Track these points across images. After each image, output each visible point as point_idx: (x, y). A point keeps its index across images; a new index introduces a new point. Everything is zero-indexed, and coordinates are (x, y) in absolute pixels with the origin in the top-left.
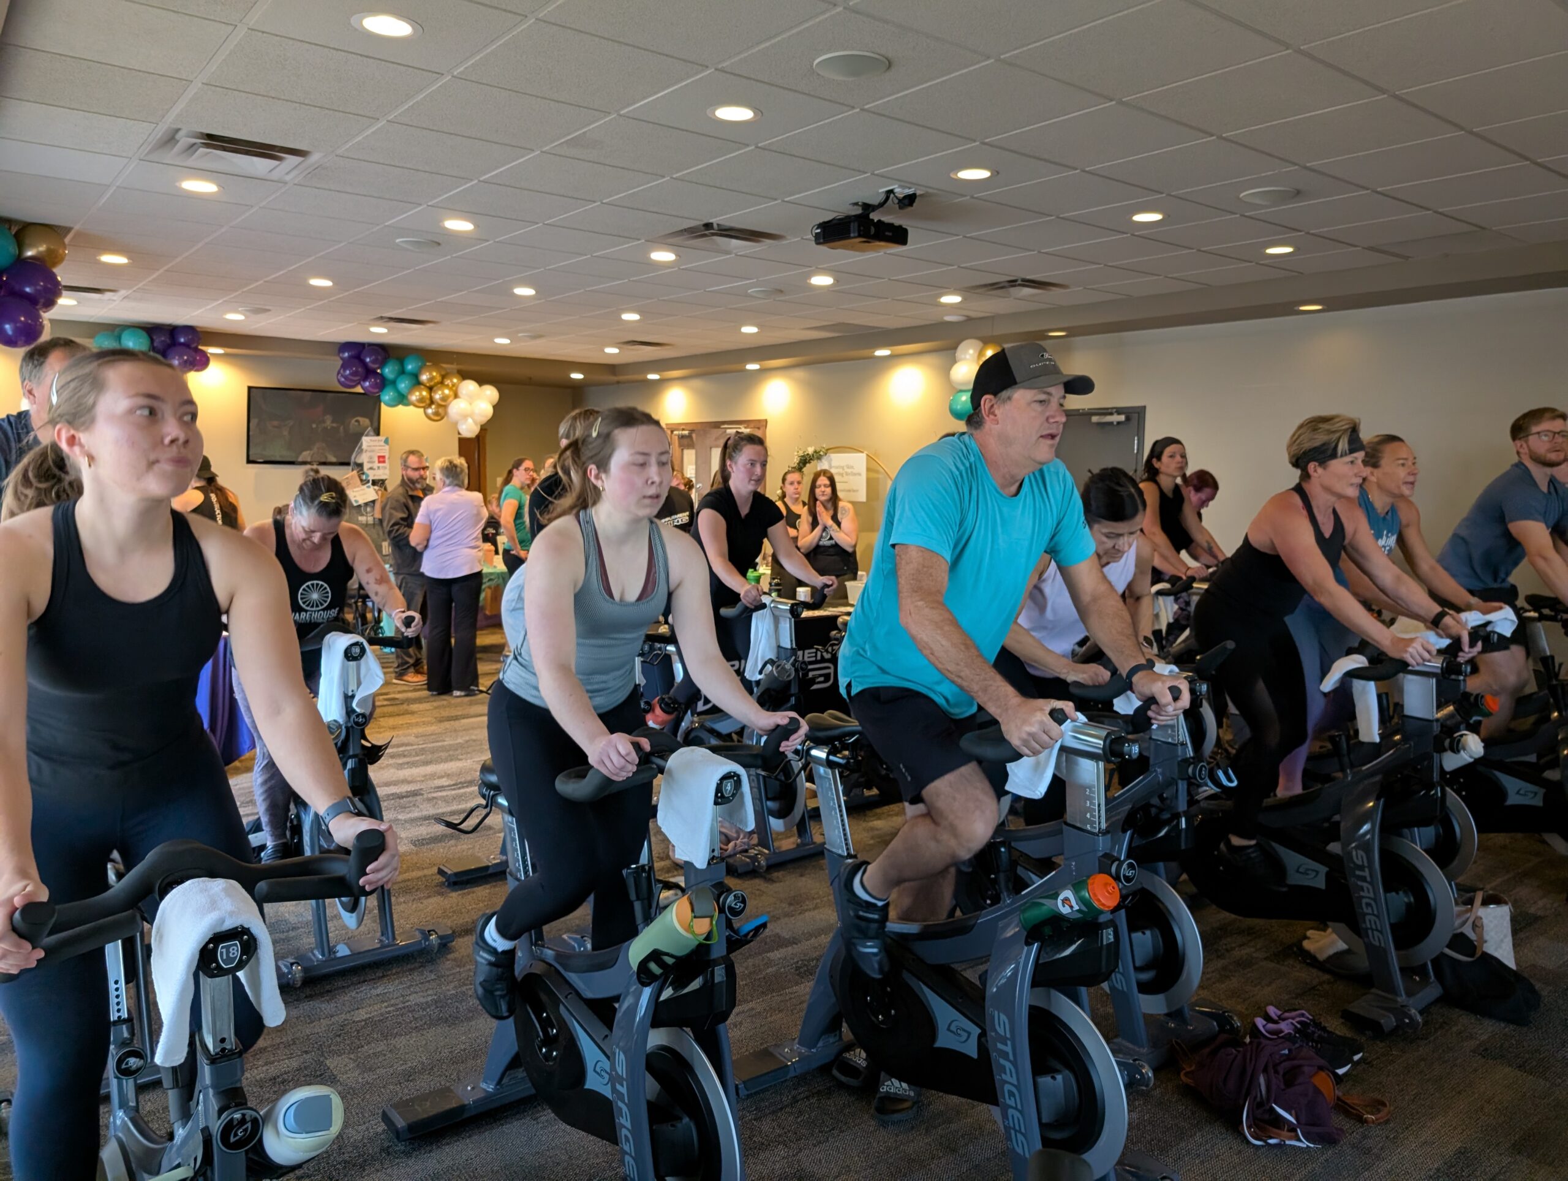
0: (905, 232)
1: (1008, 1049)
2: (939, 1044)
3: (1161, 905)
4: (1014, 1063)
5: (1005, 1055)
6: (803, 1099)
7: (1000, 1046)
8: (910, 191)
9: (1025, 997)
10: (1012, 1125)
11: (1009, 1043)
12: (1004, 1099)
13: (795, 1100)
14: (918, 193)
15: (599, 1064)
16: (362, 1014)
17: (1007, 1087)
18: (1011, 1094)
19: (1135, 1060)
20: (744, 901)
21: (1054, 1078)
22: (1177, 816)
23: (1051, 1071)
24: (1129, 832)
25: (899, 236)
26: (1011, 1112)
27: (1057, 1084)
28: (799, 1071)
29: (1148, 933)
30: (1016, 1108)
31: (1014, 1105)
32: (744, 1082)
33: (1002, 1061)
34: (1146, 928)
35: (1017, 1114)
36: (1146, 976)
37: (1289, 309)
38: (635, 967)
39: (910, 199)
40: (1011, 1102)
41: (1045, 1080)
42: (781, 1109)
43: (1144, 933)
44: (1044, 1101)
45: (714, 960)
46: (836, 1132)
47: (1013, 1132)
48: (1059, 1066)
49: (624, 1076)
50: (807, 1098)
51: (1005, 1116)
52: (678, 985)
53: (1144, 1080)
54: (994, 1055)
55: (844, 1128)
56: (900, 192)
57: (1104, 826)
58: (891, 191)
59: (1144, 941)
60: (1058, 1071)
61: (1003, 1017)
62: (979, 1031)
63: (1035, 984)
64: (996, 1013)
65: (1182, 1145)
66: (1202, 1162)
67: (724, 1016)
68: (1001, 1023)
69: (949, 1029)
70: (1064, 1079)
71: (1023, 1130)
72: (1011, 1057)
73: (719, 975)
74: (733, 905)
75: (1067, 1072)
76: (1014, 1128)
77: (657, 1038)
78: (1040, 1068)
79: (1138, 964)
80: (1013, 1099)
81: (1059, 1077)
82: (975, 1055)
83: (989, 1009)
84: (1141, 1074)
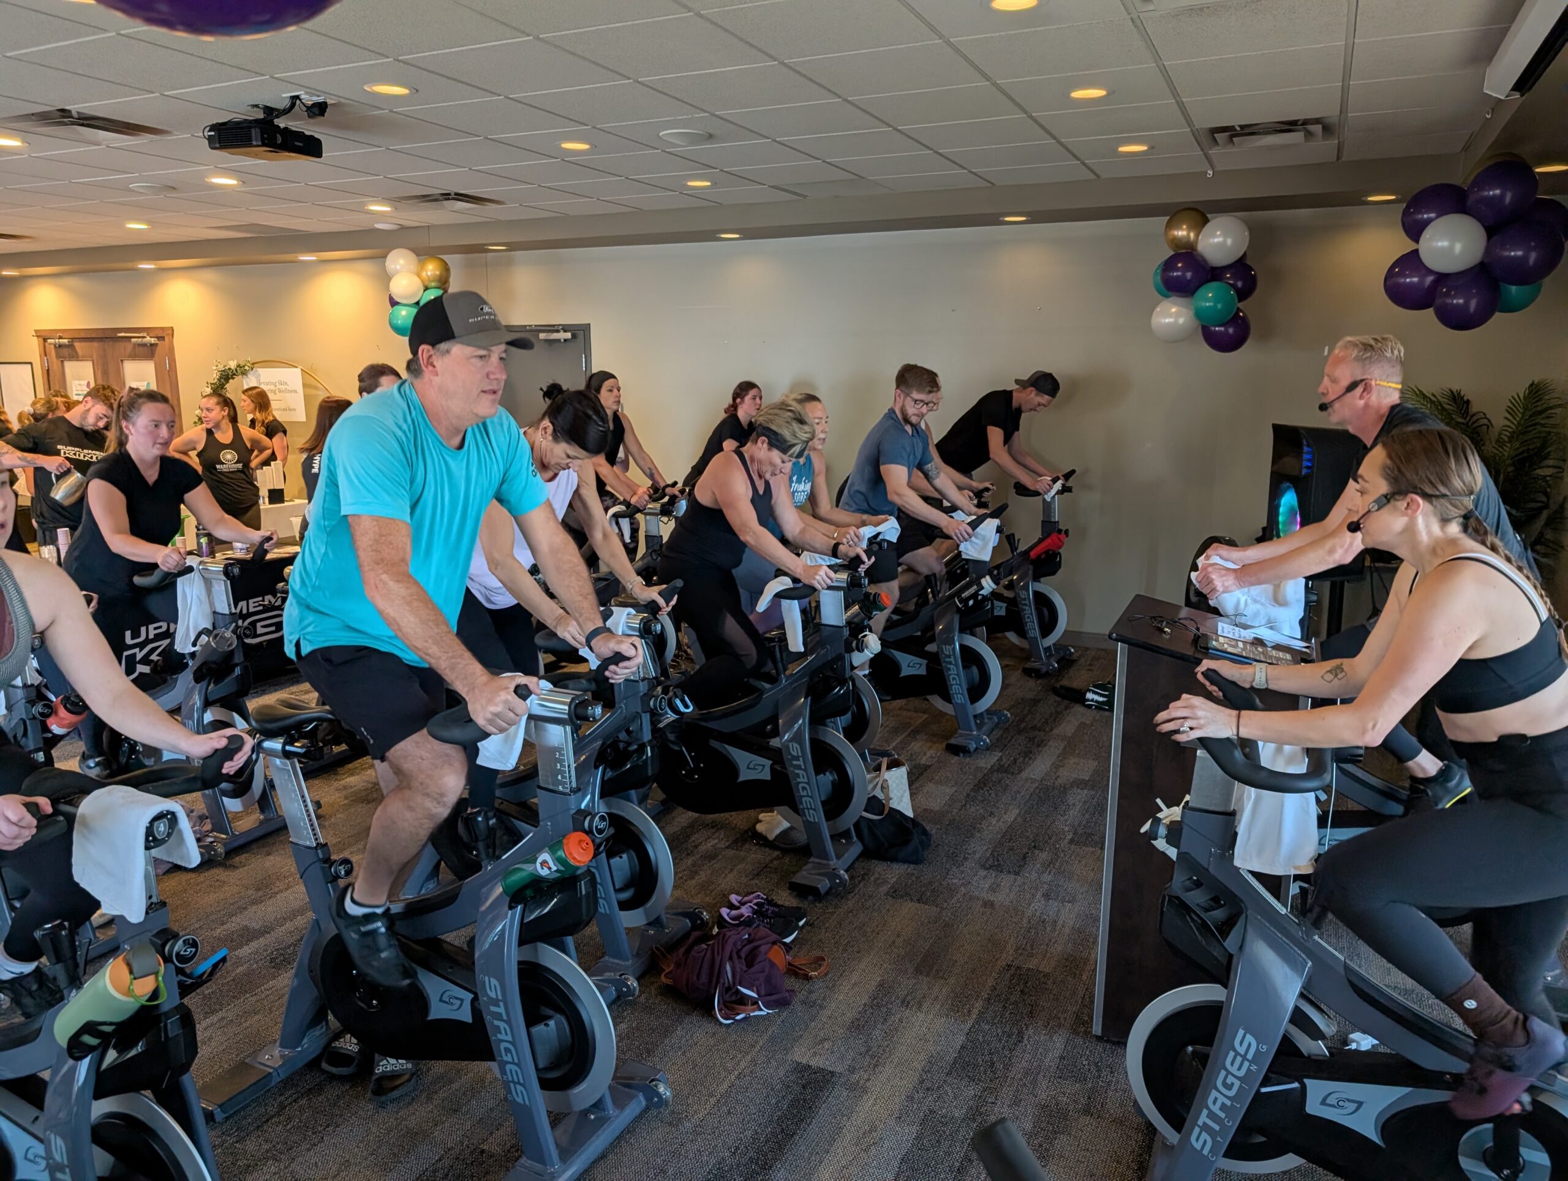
0: (318, 143)
1: (501, 1010)
2: (433, 1015)
3: (633, 828)
4: (508, 1022)
5: (498, 1017)
6: (291, 1104)
7: (493, 1009)
8: (321, 99)
9: (512, 954)
10: (510, 1079)
11: (501, 1004)
12: (501, 1057)
13: (282, 1107)
14: (329, 101)
15: (31, 1151)
17: (503, 1045)
18: (507, 1050)
19: (620, 976)
20: (194, 944)
21: (546, 1025)
22: (642, 748)
23: (544, 1019)
24: (601, 768)
25: (311, 147)
26: (508, 1067)
27: (552, 1029)
28: (283, 1076)
29: (625, 856)
30: (513, 1063)
31: (511, 1060)
33: (496, 1023)
34: (623, 852)
35: (514, 1068)
36: (626, 895)
37: (710, 236)
38: (63, 1042)
39: (319, 109)
40: (508, 1058)
41: (539, 1029)
42: (268, 1120)
43: (621, 857)
44: (539, 1049)
45: (165, 1014)
46: (331, 1129)
47: (512, 1085)
48: (550, 1012)
49: (66, 1162)
50: (295, 1101)
51: (503, 1072)
52: (121, 1049)
53: (630, 992)
54: (488, 1018)
55: (340, 1121)
56: (309, 99)
57: (574, 785)
58: (297, 97)
59: (623, 863)
60: (549, 1017)
61: (494, 981)
62: (472, 996)
63: (521, 942)
64: (487, 978)
65: (667, 1041)
66: (684, 1053)
67: (186, 1067)
68: (492, 987)
69: (441, 1000)
70: (556, 1022)
71: (522, 1081)
72: (505, 1017)
73: (173, 1028)
74: (182, 953)
75: (559, 1016)
76: (513, 1082)
77: (101, 1108)
78: (532, 1018)
79: (617, 887)
80: (509, 1055)
81: (552, 1023)
82: (470, 1021)
83: (479, 976)
84: (627, 986)
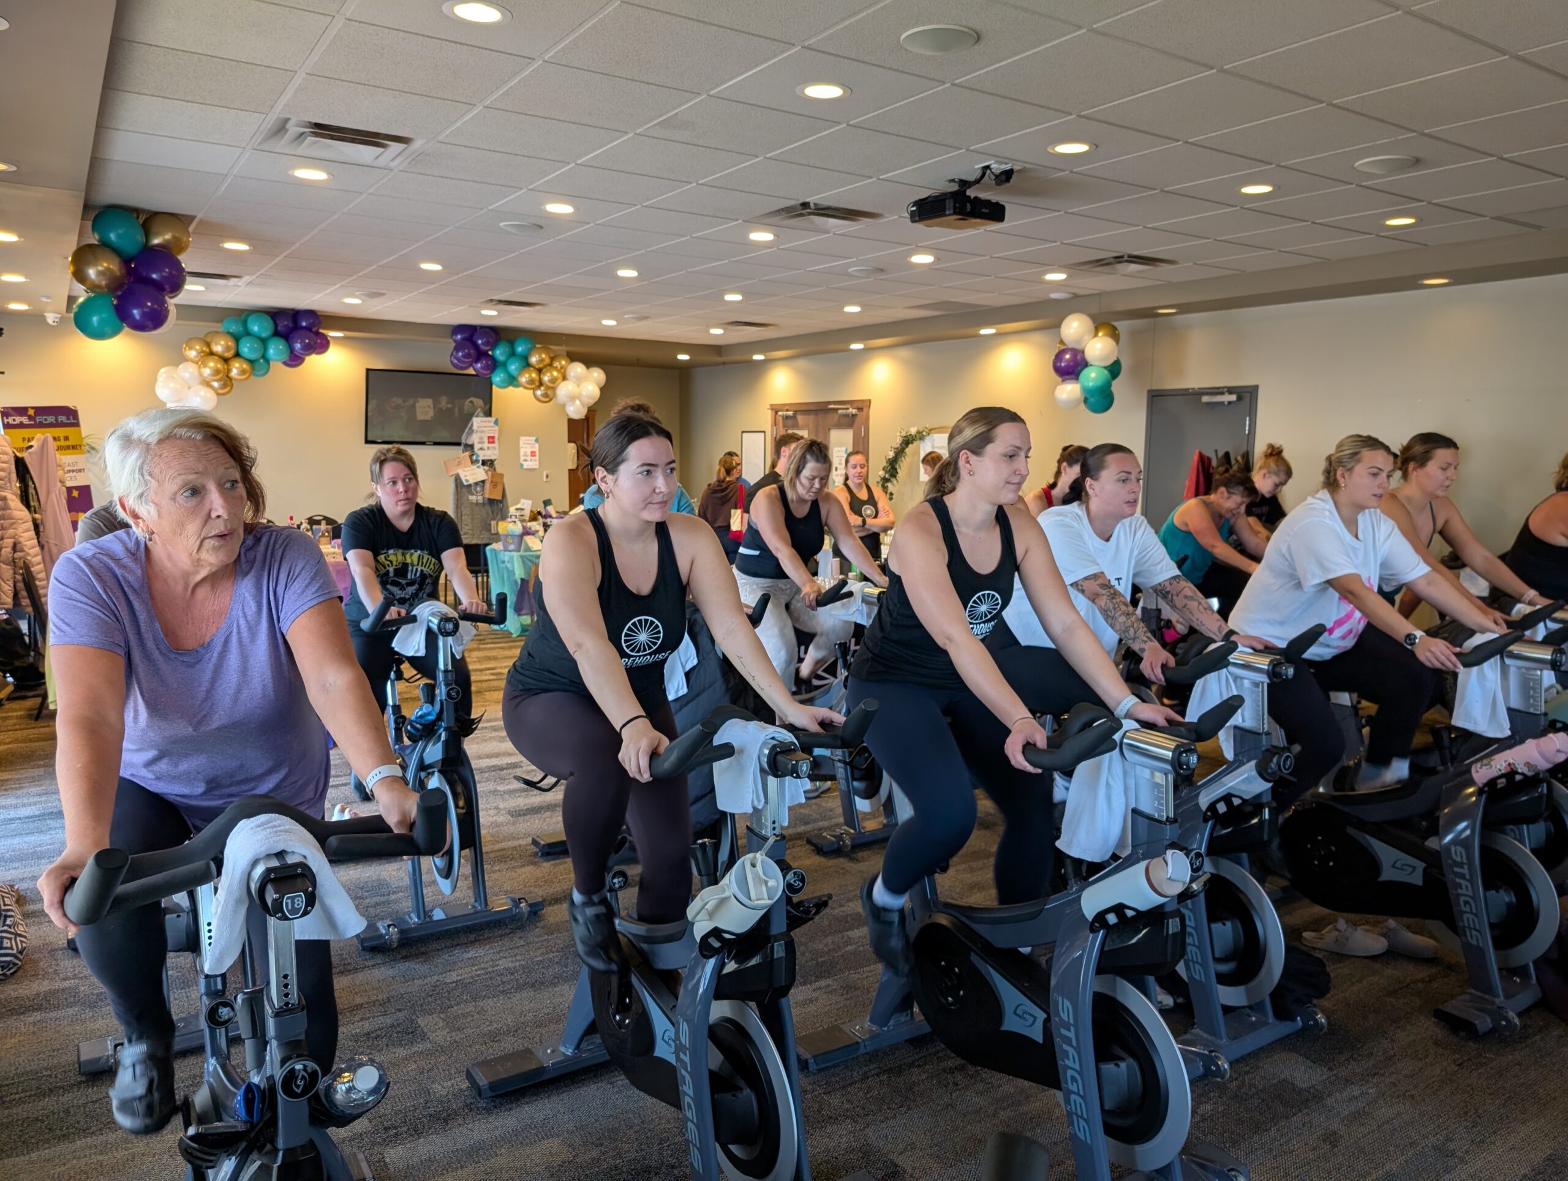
0: (1002, 208)
2: (1005, 1027)
3: (1241, 896)
8: (1008, 167)
9: (1088, 982)
12: (1067, 1084)
14: (1016, 168)
15: (667, 1033)
16: (453, 976)
19: (1211, 1052)
21: (1117, 1065)
23: (1115, 1059)
24: (1210, 823)
25: (996, 213)
27: (1122, 1071)
28: (869, 1049)
29: (1229, 924)
32: (815, 1057)
34: (1227, 919)
36: (1224, 968)
37: (1411, 283)
39: (1007, 175)
41: (1108, 1068)
42: (851, 1084)
43: (1224, 924)
44: (1106, 1089)
45: (775, 936)
48: (1123, 1054)
50: (877, 1075)
52: (740, 958)
53: (1219, 1072)
56: (997, 167)
58: (988, 167)
59: (1225, 932)
60: (1122, 1059)
61: (1067, 1003)
62: (1045, 1016)
63: (1100, 970)
64: (1060, 999)
65: (1256, 1138)
66: (1275, 1157)
67: (785, 991)
68: (1064, 1008)
69: (1015, 1013)
70: (1128, 1067)
73: (779, 951)
74: (792, 882)
75: (1131, 1060)
77: (720, 1010)
78: (1103, 1054)
79: (1217, 955)
80: (1075, 1084)
81: (1123, 1065)
82: (1041, 1041)
83: (1054, 995)
84: (1217, 1066)
